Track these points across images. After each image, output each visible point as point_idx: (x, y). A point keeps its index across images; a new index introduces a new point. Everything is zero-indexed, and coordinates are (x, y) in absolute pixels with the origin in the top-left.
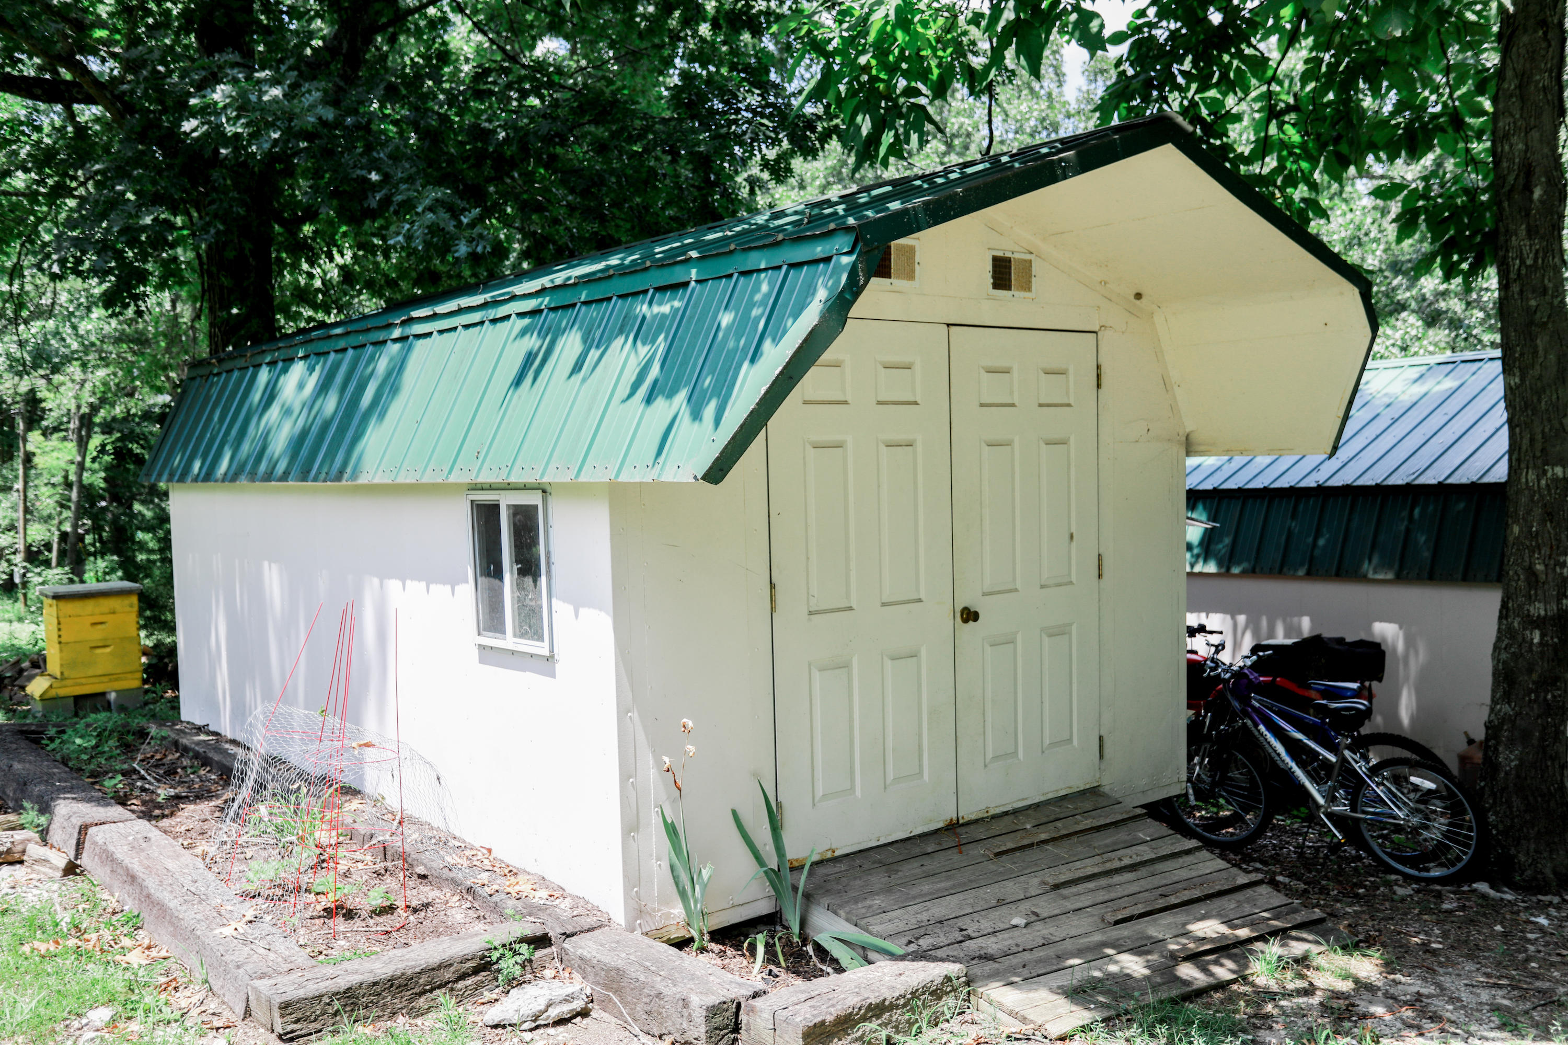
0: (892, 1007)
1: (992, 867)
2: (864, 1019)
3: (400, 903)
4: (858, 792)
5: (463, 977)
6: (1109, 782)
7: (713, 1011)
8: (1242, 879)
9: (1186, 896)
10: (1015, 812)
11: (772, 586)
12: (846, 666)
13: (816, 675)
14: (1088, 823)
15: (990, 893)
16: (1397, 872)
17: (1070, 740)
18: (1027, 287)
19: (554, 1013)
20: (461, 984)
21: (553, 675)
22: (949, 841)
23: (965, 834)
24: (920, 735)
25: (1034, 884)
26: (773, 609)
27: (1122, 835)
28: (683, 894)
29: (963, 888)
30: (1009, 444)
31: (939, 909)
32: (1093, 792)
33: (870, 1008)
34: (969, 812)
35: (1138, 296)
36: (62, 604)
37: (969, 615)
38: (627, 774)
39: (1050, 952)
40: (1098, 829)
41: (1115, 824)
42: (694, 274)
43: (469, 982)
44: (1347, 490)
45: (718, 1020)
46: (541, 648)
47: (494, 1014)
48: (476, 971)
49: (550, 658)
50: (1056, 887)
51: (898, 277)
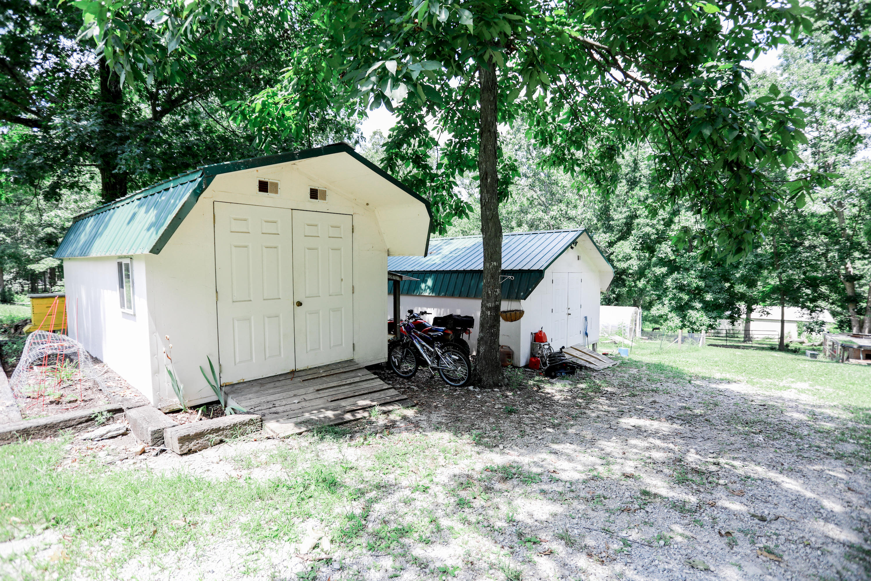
0: (223, 429)
1: (300, 384)
2: (210, 433)
3: (79, 399)
4: (254, 361)
5: (81, 423)
6: (357, 358)
7: (154, 433)
8: (386, 386)
9: (362, 392)
10: (319, 367)
11: (217, 292)
12: (249, 319)
13: (236, 323)
14: (342, 370)
15: (292, 393)
16: (448, 384)
17: (341, 344)
18: (325, 199)
19: (109, 435)
20: (80, 426)
21: (135, 321)
22: (290, 376)
23: (296, 374)
24: (280, 342)
25: (311, 389)
26: (217, 299)
27: (353, 374)
28: (177, 395)
29: (285, 391)
30: (317, 249)
31: (270, 398)
32: (351, 361)
33: (212, 430)
34: (299, 367)
35: (367, 204)
36: (34, 300)
37: (300, 304)
38: (153, 355)
39: (301, 411)
40: (345, 372)
41: (352, 371)
42: (172, 185)
43: (83, 425)
44: (471, 271)
45: (157, 435)
46: (131, 312)
47: (86, 435)
48: (87, 421)
49: (135, 315)
50: (318, 390)
51: (271, 192)
